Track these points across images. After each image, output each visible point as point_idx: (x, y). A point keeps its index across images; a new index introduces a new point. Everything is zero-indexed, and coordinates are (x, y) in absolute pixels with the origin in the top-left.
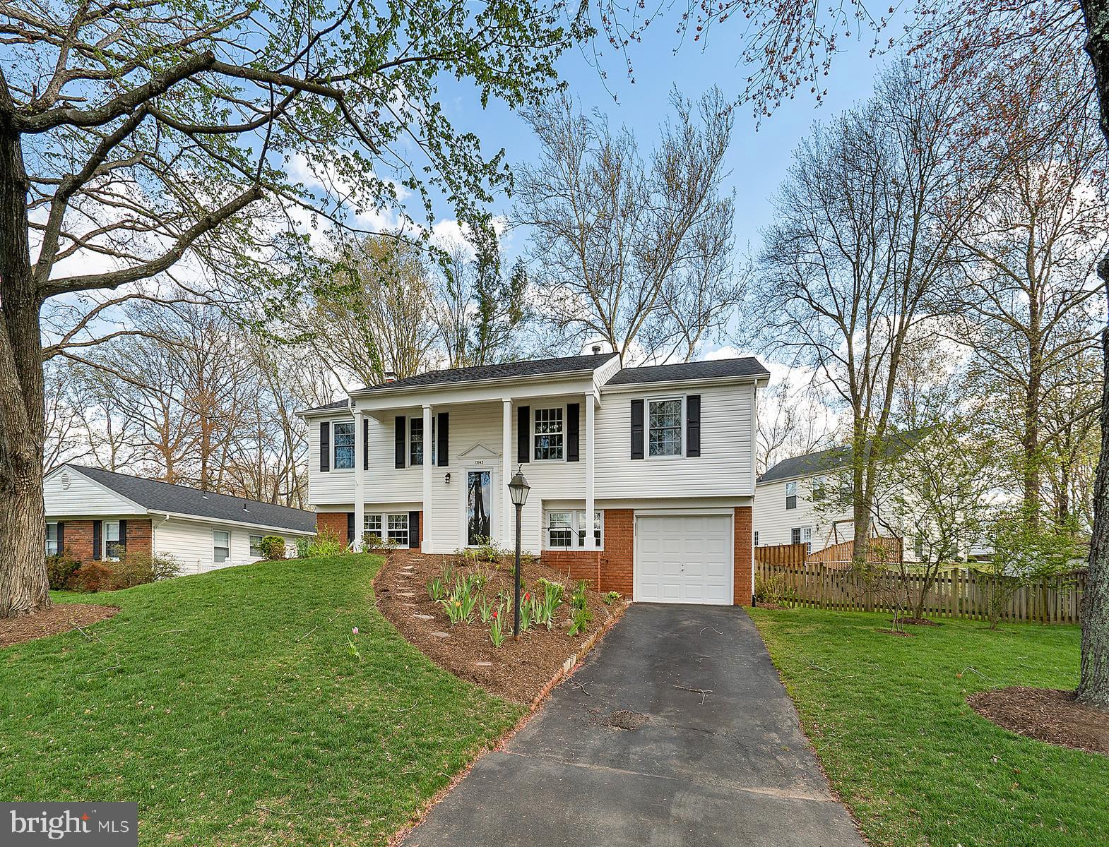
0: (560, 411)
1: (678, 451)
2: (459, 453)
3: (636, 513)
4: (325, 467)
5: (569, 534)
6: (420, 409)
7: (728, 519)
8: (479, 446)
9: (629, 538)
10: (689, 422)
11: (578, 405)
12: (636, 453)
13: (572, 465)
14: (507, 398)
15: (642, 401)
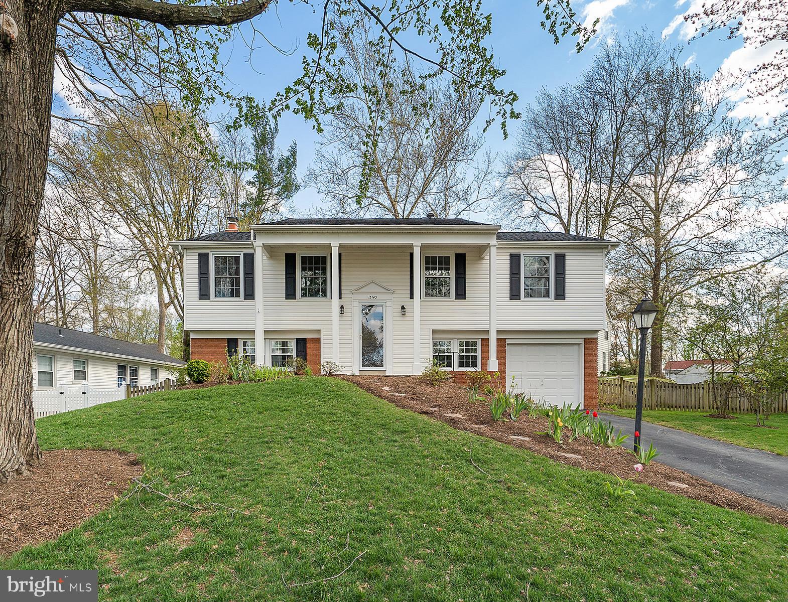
0: (448, 258)
1: (547, 295)
2: (353, 288)
3: (508, 341)
4: (204, 295)
5: (449, 358)
8: (372, 284)
9: (502, 361)
10: (557, 273)
11: (464, 255)
12: (515, 295)
13: (460, 302)
14: (417, 243)
15: (519, 256)
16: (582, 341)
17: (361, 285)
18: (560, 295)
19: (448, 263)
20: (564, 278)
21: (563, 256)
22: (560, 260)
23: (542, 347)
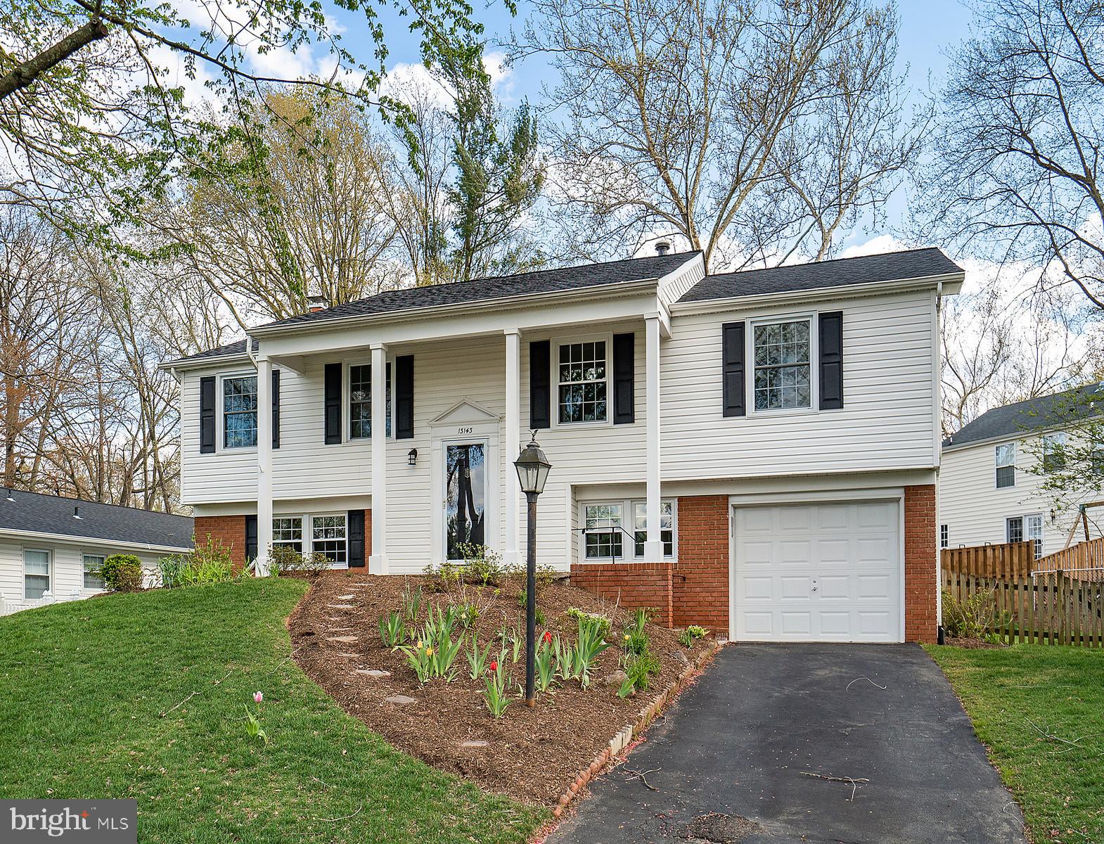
0: (601, 346)
1: (805, 402)
2: (432, 416)
3: (733, 501)
4: (207, 445)
5: (618, 537)
6: (366, 351)
7: (892, 507)
8: (466, 406)
9: (722, 541)
10: (823, 354)
11: (632, 335)
12: (733, 407)
13: (624, 428)
14: (511, 328)
15: (741, 326)
16: (900, 494)
17: (443, 409)
18: (832, 398)
19: (601, 354)
20: (840, 363)
21: (838, 316)
22: (832, 325)
23: (814, 511)
